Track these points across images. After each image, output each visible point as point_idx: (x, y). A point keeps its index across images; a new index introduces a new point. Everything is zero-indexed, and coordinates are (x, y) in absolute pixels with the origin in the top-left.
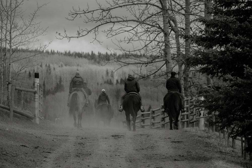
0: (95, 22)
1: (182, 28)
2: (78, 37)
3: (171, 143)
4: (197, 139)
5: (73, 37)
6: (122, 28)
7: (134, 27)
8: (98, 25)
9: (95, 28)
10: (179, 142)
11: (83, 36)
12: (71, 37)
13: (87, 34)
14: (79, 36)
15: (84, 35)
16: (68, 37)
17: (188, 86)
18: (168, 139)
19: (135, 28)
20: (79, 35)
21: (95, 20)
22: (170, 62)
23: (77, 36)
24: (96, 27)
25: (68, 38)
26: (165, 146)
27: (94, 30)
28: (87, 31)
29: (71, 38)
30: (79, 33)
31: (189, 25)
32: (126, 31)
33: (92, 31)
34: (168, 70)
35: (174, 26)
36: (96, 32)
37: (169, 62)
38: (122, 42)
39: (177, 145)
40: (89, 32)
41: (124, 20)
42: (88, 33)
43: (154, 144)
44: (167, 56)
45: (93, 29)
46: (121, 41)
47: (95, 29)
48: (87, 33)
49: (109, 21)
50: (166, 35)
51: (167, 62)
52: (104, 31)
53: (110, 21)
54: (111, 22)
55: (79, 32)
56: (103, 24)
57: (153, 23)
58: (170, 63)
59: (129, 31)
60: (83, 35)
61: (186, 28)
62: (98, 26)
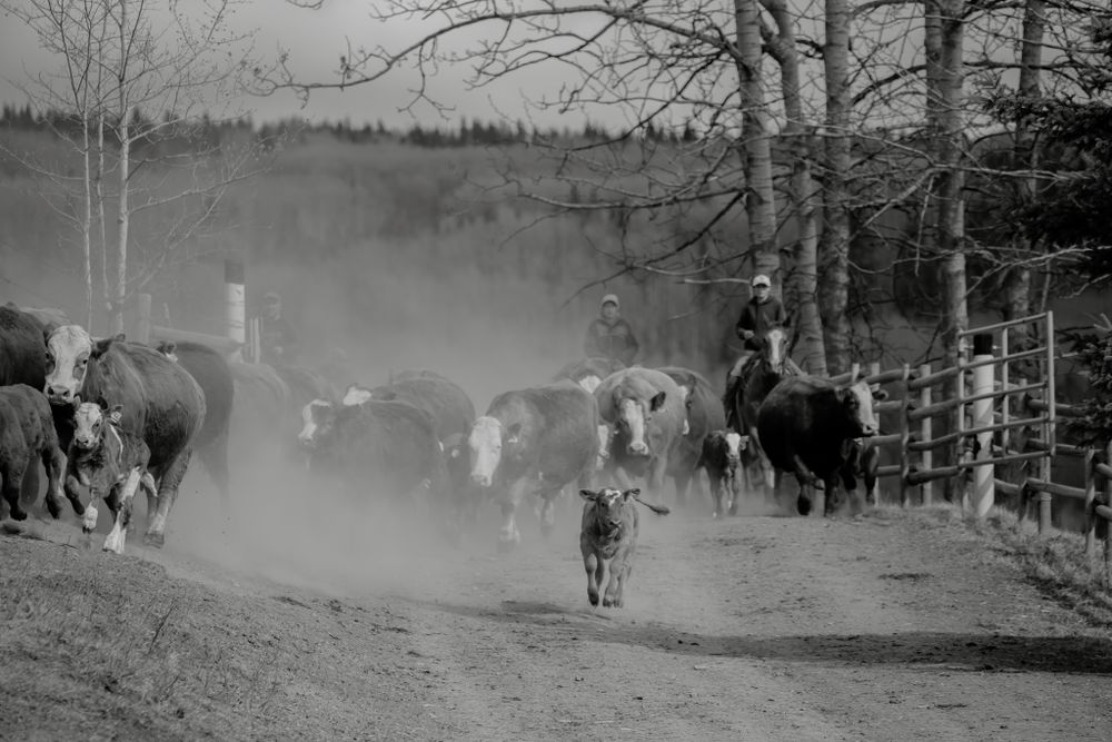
0: (422, 14)
1: (812, 44)
2: (342, 86)
3: (883, 581)
4: (994, 565)
5: (320, 86)
6: (531, 41)
7: (588, 37)
8: (437, 30)
9: (422, 44)
10: (913, 576)
11: (367, 80)
12: (313, 86)
13: (386, 71)
14: (347, 81)
15: (372, 76)
16: (299, 85)
17: (839, 309)
18: (856, 564)
19: (592, 40)
20: (349, 77)
21: (420, 9)
22: (765, 198)
23: (340, 83)
24: (426, 40)
25: (299, 89)
26: (859, 597)
27: (417, 50)
28: (384, 55)
29: (311, 90)
30: (348, 68)
31: (844, 29)
32: (550, 56)
33: (407, 55)
34: (760, 237)
35: (776, 30)
36: (424, 65)
37: (761, 202)
38: (550, 107)
39: (912, 590)
40: (395, 65)
41: (554, 9)
42: (389, 69)
43: (804, 584)
44: (752, 170)
45: (412, 48)
46: (547, 105)
47: (419, 48)
48: (386, 67)
49: (486, 14)
50: (747, 74)
51: (754, 201)
52: (449, 57)
53: (492, 13)
54: (496, 16)
55: (347, 62)
56: (458, 26)
57: (697, 23)
58: (765, 206)
59: (564, 58)
60: (369, 76)
61: (830, 44)
62: (434, 36)
